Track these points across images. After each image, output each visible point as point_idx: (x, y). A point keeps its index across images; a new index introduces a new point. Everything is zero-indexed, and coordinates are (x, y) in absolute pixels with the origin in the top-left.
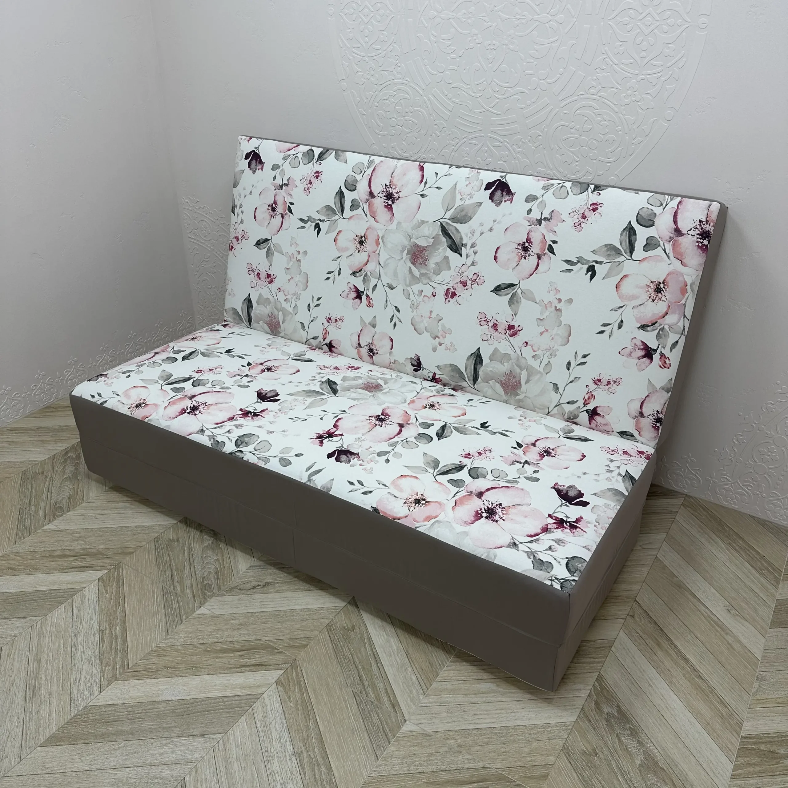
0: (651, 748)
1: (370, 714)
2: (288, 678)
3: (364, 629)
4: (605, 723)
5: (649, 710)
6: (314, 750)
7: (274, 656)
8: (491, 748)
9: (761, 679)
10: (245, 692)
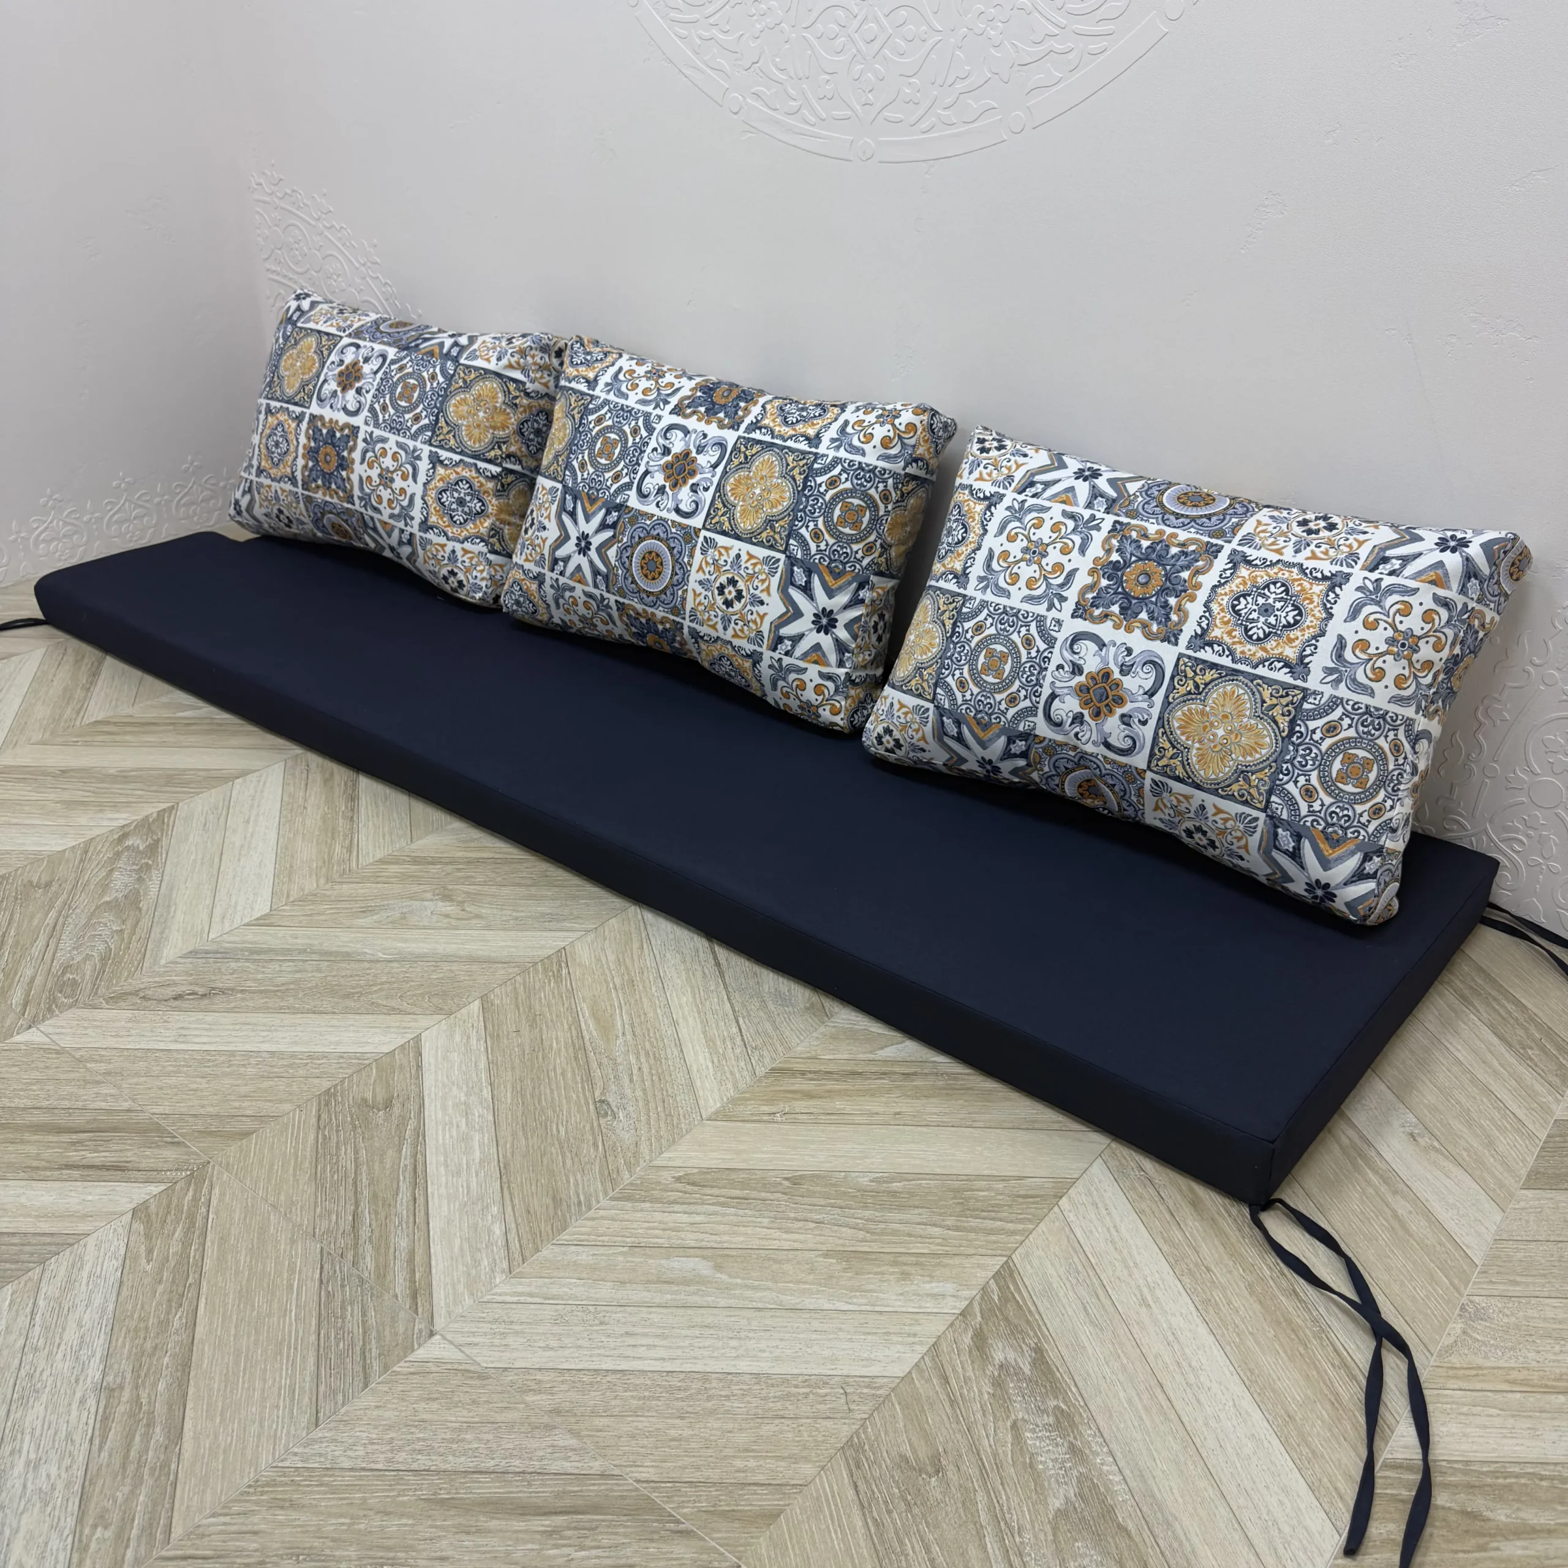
0: (1105, 1468)
1: (343, 1308)
2: (168, 1206)
3: (413, 1107)
4: (987, 1388)
5: (1124, 1368)
6: (155, 1384)
7: (156, 1151)
8: (640, 1425)
9: (1472, 1315)
10: (44, 1227)
